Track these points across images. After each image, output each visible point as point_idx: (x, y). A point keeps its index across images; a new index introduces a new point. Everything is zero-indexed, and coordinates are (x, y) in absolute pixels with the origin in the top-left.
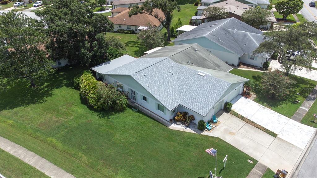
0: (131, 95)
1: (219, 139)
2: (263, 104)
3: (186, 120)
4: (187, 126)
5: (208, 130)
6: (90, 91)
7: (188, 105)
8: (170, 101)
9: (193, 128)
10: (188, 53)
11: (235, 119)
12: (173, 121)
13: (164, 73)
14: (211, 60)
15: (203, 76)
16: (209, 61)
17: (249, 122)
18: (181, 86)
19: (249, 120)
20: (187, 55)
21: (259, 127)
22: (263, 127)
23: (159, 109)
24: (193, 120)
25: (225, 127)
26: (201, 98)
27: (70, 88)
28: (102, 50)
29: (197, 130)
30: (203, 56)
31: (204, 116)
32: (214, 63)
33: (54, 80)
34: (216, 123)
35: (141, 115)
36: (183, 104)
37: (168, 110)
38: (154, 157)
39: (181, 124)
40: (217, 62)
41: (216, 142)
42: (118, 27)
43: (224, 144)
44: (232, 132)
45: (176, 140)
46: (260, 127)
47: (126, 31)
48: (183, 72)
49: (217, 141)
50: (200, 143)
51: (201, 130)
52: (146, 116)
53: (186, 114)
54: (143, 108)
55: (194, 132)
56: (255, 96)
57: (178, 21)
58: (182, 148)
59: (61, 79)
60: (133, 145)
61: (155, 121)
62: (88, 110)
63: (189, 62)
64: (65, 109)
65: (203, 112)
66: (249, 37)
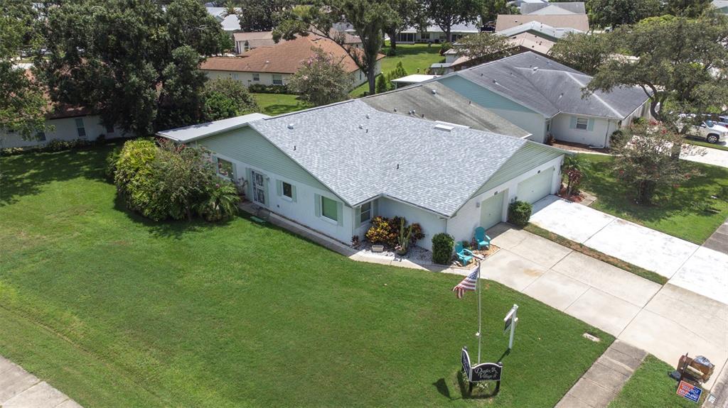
0: (255, 188)
1: (492, 283)
2: (618, 214)
3: (400, 236)
4: (401, 255)
5: (464, 264)
6: (137, 170)
7: (403, 193)
8: (354, 185)
9: (421, 258)
10: (411, 97)
11: (541, 242)
12: (364, 242)
13: (343, 127)
14: (472, 114)
15: (449, 131)
16: (469, 115)
17: (580, 248)
18: (387, 154)
19: (581, 245)
20: (409, 100)
21: (611, 260)
22: (623, 261)
23: (323, 215)
24: (420, 238)
25: (511, 258)
26: (441, 176)
27: (96, 180)
28: (188, 86)
29: (430, 263)
30: (452, 106)
31: (450, 214)
32: (480, 120)
33: (57, 164)
34: (484, 248)
35: (272, 231)
37: (347, 205)
38: (291, 321)
39: (384, 250)
40: (489, 120)
41: (486, 291)
42: (251, 79)
43: (509, 295)
44: (532, 269)
45: (366, 282)
46: (616, 262)
47: (270, 87)
48: (395, 126)
49: (486, 288)
50: (435, 291)
51: (442, 264)
52: (287, 233)
53: (396, 223)
54: (283, 220)
55: (420, 268)
56: (594, 199)
57: (397, 67)
58: (382, 302)
59: (77, 163)
60: (235, 294)
61: (311, 244)
62: (128, 221)
63: (413, 113)
64: (63, 218)
65: (446, 206)
66: (571, 80)
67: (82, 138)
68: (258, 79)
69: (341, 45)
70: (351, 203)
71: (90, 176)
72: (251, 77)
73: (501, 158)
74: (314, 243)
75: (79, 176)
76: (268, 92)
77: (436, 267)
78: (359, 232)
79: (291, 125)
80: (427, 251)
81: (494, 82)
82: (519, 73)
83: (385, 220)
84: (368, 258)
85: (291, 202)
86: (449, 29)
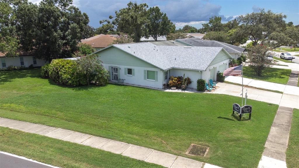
0: (112, 75)
2: (253, 78)
4: (184, 90)
5: (209, 91)
8: (161, 64)
11: (232, 85)
13: (148, 49)
17: (247, 86)
23: (148, 78)
25: (226, 89)
26: (195, 60)
31: (204, 69)
33: (14, 74)
36: (176, 66)
39: (176, 89)
41: (223, 96)
44: (235, 91)
45: (176, 96)
65: (202, 67)
66: (217, 43)
67: (23, 66)
70: (164, 69)
71: (32, 77)
73: (215, 53)
75: (27, 77)
77: (200, 92)
79: (129, 47)
80: (194, 88)
81: (191, 43)
82: (197, 42)
83: (175, 77)
84: (171, 91)
85: (132, 76)
86: (156, 39)
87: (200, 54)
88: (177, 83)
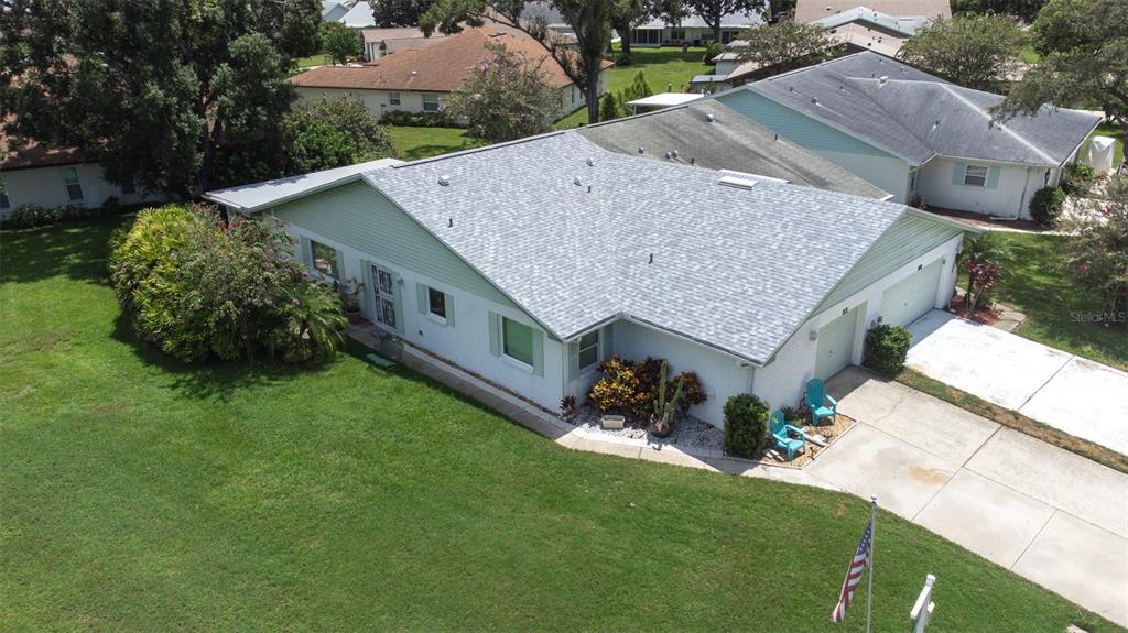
0: (377, 298)
1: (852, 502)
2: (1074, 347)
3: (657, 398)
4: (659, 437)
5: (787, 456)
6: (153, 265)
7: (664, 312)
8: (566, 295)
9: (698, 445)
10: (670, 126)
11: (934, 408)
12: (585, 408)
13: (543, 182)
14: (781, 158)
15: (749, 188)
16: (775, 160)
17: (1015, 422)
18: (629, 234)
19: (1016, 415)
20: (665, 132)
21: (1084, 447)
22: (1109, 450)
23: (506, 352)
24: (697, 402)
25: (881, 443)
26: (739, 278)
27: (88, 280)
29: (718, 454)
30: (745, 143)
31: (762, 358)
32: (798, 168)
33: (23, 251)
34: (824, 422)
35: (409, 384)
36: (639, 310)
37: (553, 336)
38: (436, 592)
39: (625, 426)
40: (812, 168)
41: (840, 518)
42: (387, 102)
43: (889, 527)
44: (926, 466)
45: (592, 499)
46: (1096, 453)
47: (418, 115)
48: (643, 180)
49: (840, 513)
50: (736, 519)
51: (746, 456)
52: (436, 388)
53: (651, 370)
54: (429, 359)
55: (700, 465)
56: (1021, 317)
57: (636, 80)
58: (626, 545)
59: (60, 248)
60: (323, 524)
61: (480, 412)
62: (135, 363)
63: (674, 155)
64: (11, 357)
65: (754, 342)
66: (951, 97)
67: (75, 203)
68: (398, 102)
69: (540, 41)
70: (562, 333)
71: (77, 273)
72: (385, 99)
73: (858, 241)
74: (487, 409)
75: (58, 273)
76: (414, 125)
77: (732, 463)
78: (576, 388)
79: (445, 178)
80: (711, 427)
81: (814, 101)
82: (855, 87)
83: (627, 364)
84: (594, 443)
85: (445, 326)
86: (718, 22)
87: (780, 237)
88: (633, 395)
